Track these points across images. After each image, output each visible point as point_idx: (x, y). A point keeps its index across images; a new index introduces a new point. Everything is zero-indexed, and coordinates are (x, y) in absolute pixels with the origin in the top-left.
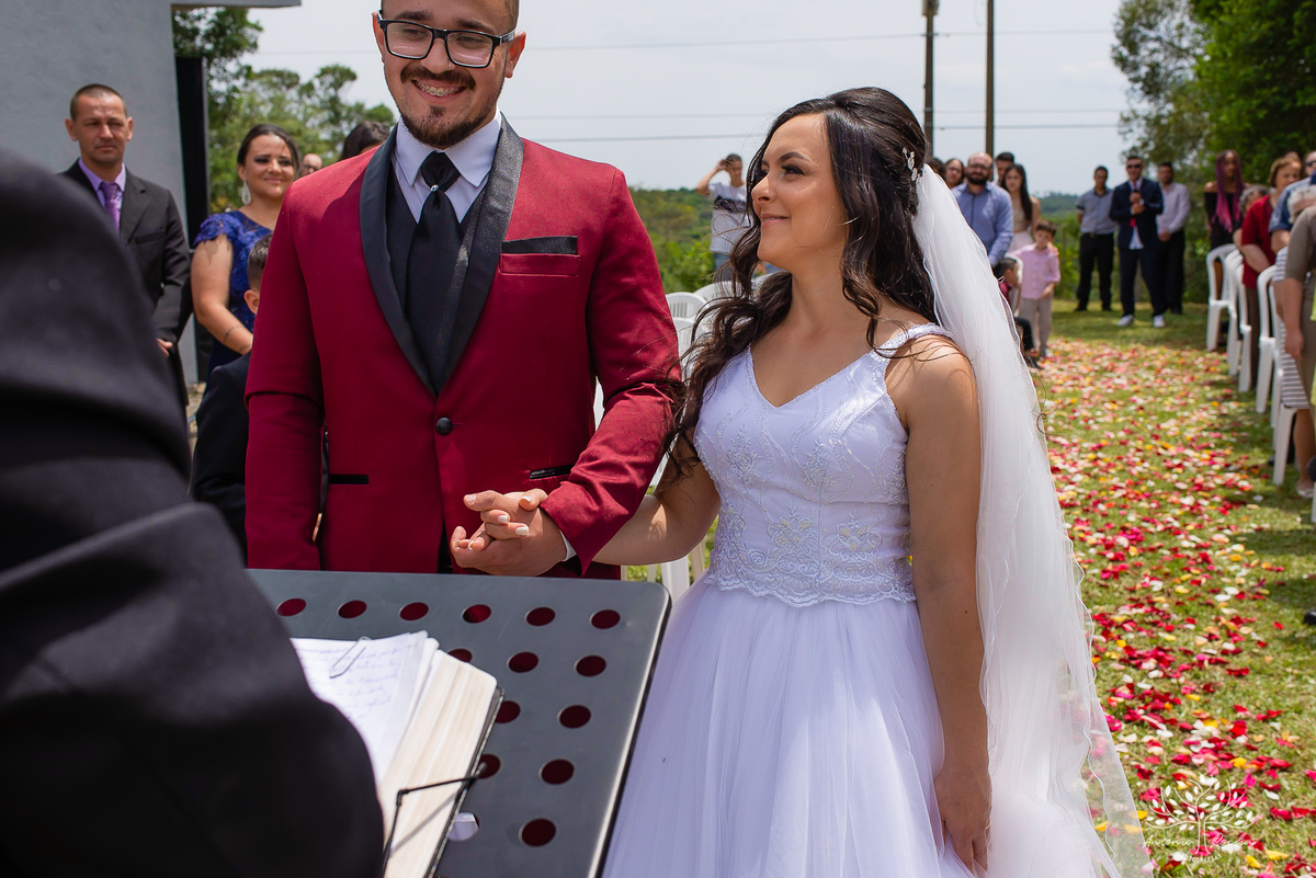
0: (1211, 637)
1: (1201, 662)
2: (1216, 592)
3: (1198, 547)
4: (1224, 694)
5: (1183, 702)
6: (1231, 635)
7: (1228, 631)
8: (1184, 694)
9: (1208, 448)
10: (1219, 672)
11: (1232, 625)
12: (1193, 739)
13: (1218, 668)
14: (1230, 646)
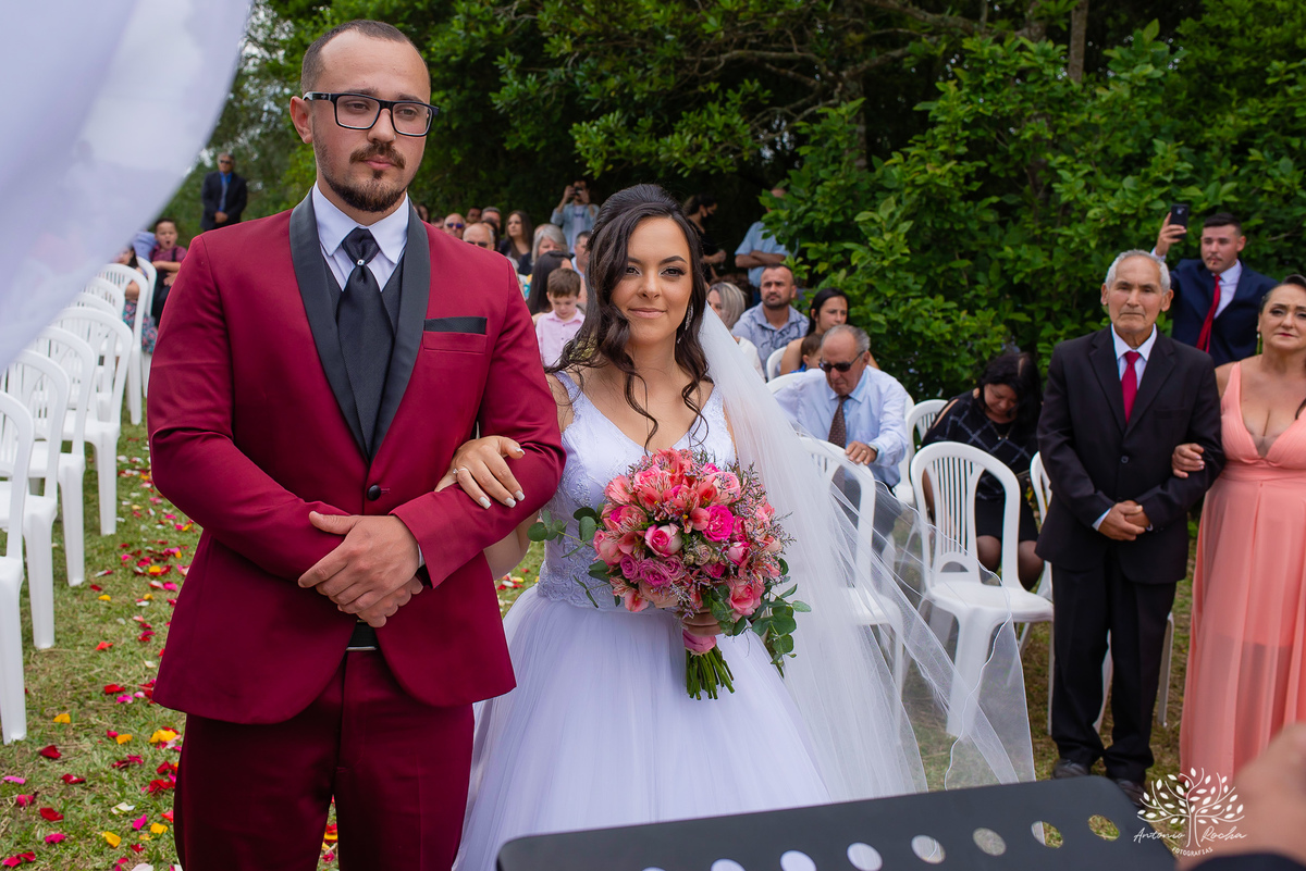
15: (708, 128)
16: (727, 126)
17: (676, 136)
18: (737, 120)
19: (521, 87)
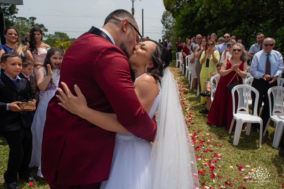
0: (187, 117)
2: (186, 109)
3: (182, 101)
4: (191, 128)
6: (190, 116)
7: (189, 115)
9: (180, 83)
10: (190, 123)
11: (190, 115)
12: (189, 137)
13: (189, 122)
14: (190, 119)
15: (242, 28)
16: (245, 28)
17: (236, 30)
18: (247, 26)
19: (209, 25)
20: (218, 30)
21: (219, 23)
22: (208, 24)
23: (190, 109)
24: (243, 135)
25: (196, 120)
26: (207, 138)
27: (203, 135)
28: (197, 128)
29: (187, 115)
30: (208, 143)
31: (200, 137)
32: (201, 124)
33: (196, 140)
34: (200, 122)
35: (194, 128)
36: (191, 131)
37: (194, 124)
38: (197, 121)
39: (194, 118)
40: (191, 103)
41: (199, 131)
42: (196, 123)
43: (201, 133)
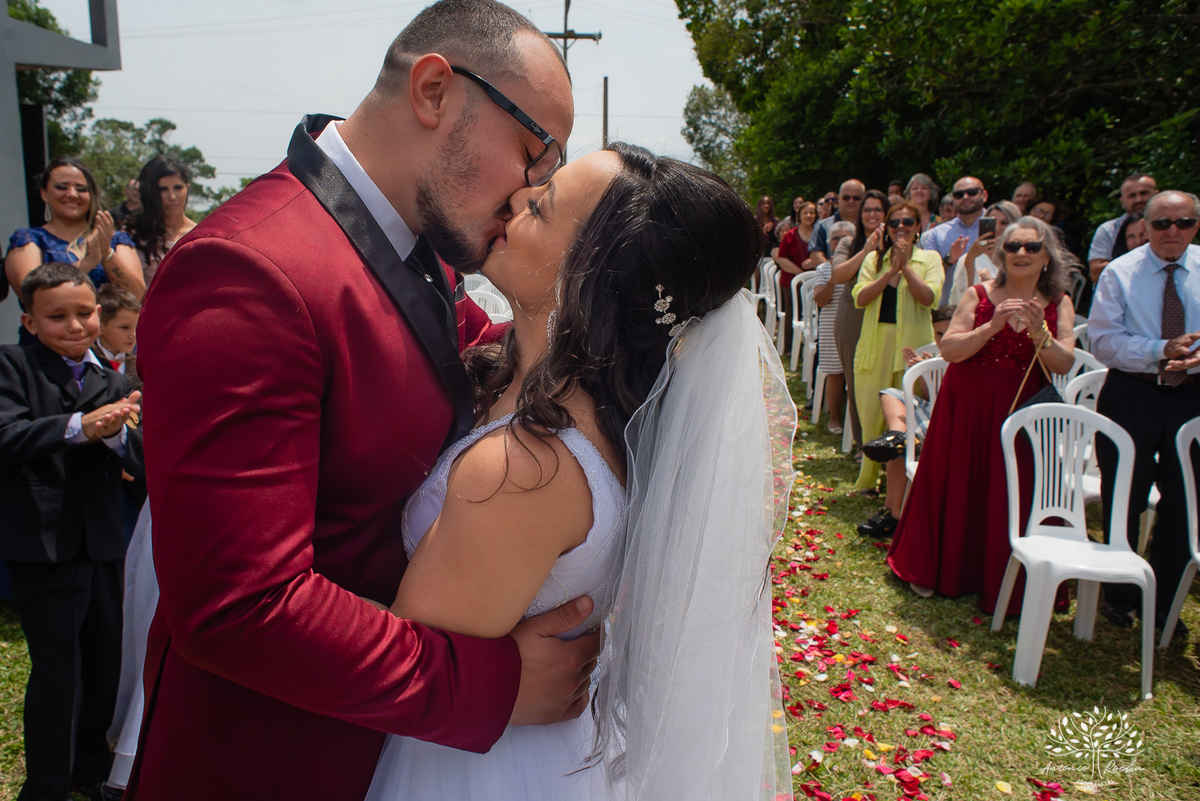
0: (797, 548)
1: (794, 568)
4: (815, 596)
5: (788, 605)
6: (809, 545)
7: (806, 540)
8: (788, 597)
10: (807, 576)
11: (808, 536)
12: (801, 637)
13: (805, 572)
14: (810, 554)
17: (1021, 160)
19: (899, 137)
20: (936, 161)
21: (945, 128)
22: (894, 132)
23: (808, 512)
24: (1059, 637)
25: (839, 564)
26: (890, 644)
27: (869, 633)
28: (841, 598)
29: (795, 540)
30: (894, 671)
31: (854, 641)
32: (862, 579)
33: (834, 654)
34: (855, 573)
35: (826, 596)
36: (815, 611)
37: (829, 580)
38: (842, 566)
39: (830, 551)
40: (816, 486)
41: (850, 612)
42: (835, 576)
43: (858, 622)
